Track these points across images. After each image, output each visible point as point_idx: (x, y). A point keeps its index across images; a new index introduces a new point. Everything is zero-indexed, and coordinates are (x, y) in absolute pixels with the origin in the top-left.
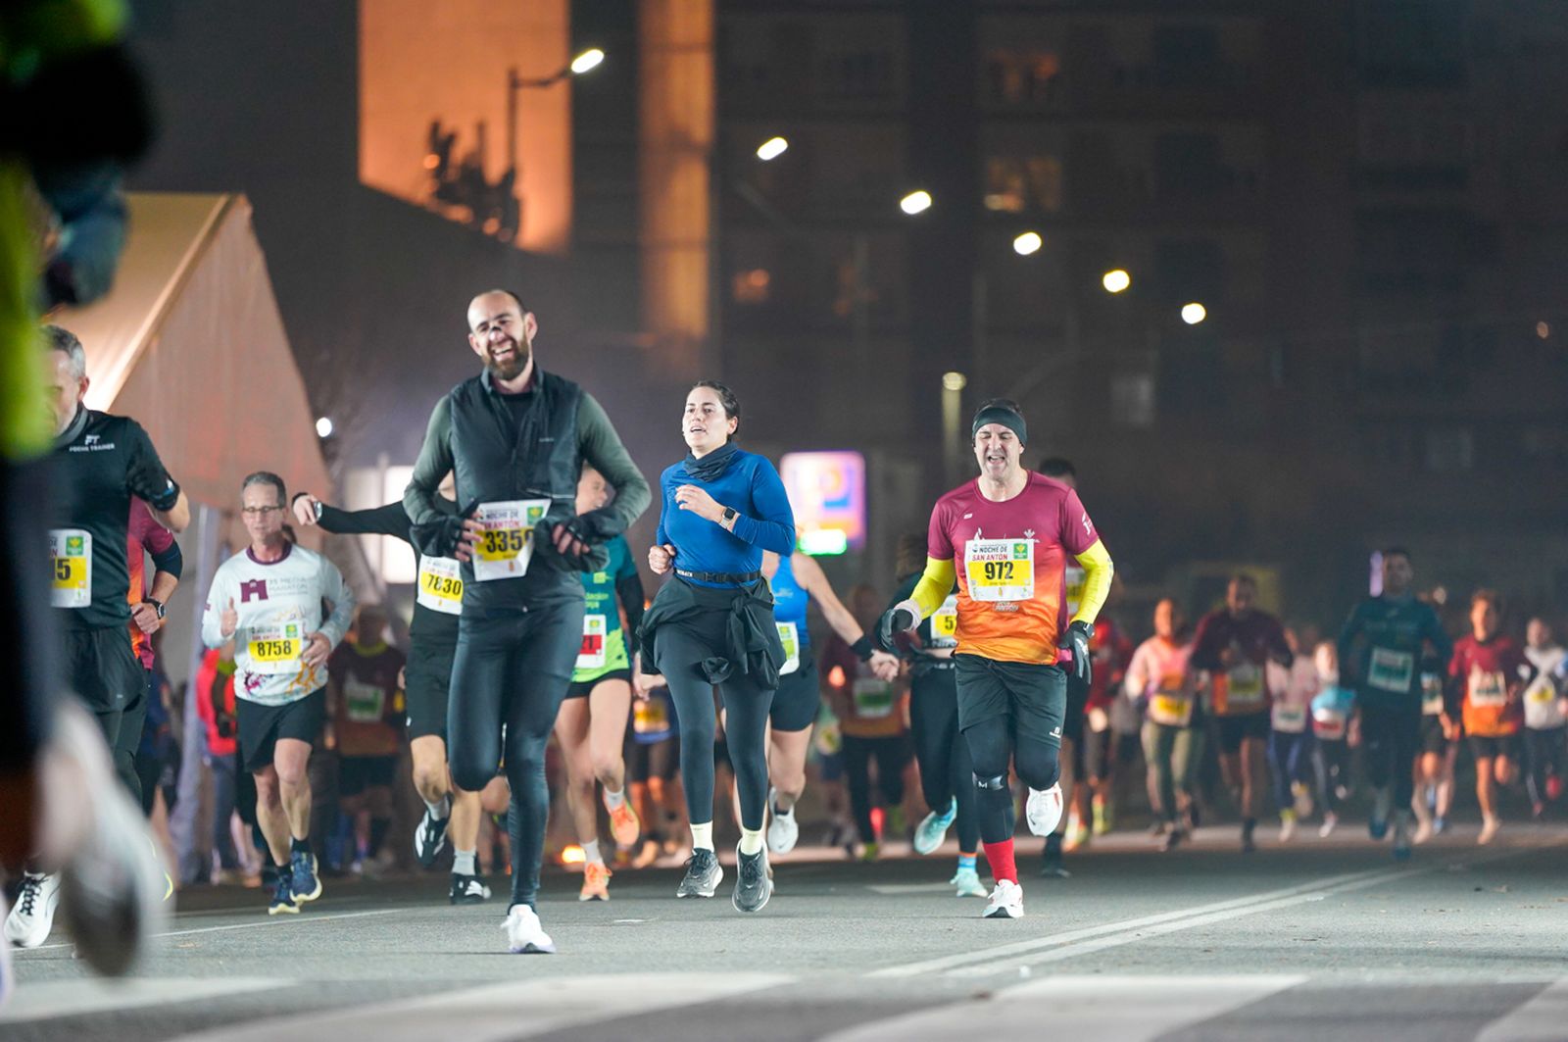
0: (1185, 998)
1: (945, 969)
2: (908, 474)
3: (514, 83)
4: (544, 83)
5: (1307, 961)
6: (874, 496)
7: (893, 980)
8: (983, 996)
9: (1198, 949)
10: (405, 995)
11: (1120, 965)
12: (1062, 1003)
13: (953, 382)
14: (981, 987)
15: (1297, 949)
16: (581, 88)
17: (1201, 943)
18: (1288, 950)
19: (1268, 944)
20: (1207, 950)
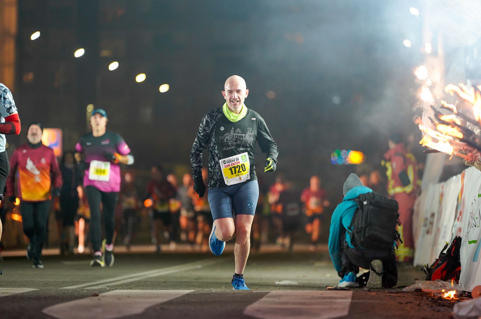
0: (157, 296)
1: (84, 287)
2: (76, 137)
5: (195, 285)
6: (65, 142)
7: (68, 290)
8: (97, 295)
9: (162, 282)
11: (138, 286)
12: (119, 298)
14: (96, 293)
15: (192, 282)
17: (163, 280)
18: (190, 282)
19: (184, 280)
20: (165, 282)
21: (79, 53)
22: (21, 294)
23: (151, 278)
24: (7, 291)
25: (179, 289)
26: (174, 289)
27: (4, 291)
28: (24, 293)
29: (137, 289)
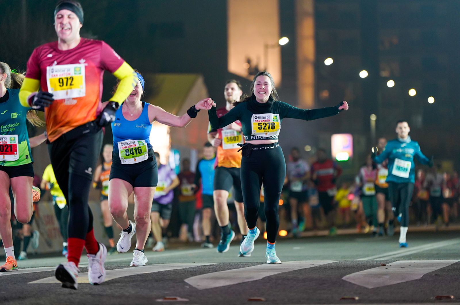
0: (432, 265)
1: (374, 259)
2: (363, 140)
3: (266, 47)
4: (273, 46)
6: (355, 145)
7: (361, 261)
8: (385, 265)
9: (435, 254)
10: (243, 267)
11: (416, 258)
12: (402, 267)
13: (373, 118)
14: (384, 263)
16: (283, 49)
17: (435, 252)
19: (452, 252)
20: (437, 254)
21: (364, 74)
22: (324, 265)
23: (427, 251)
24: (313, 263)
25: (449, 259)
26: (445, 259)
27: (311, 263)
28: (327, 264)
29: (416, 260)
